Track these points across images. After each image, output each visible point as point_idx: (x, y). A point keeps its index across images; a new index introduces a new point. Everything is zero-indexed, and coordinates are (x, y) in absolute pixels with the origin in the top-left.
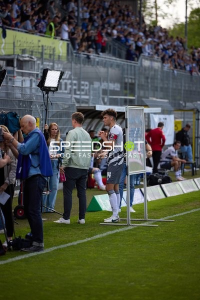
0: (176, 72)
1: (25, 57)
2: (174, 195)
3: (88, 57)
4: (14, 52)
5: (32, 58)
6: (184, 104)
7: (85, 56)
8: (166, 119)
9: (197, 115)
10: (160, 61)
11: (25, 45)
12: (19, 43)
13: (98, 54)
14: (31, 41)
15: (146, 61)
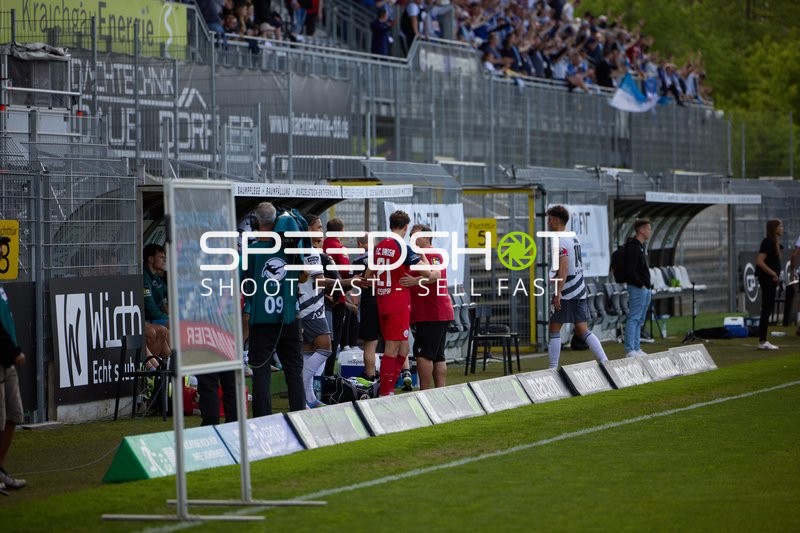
0: (522, 83)
1: (36, 50)
2: (397, 430)
3: (254, 47)
4: (13, 37)
5: (56, 53)
6: (509, 174)
7: (246, 44)
8: (436, 215)
9: (540, 202)
10: (473, 55)
11: (59, 16)
12: (40, 13)
13: (293, 39)
14: (77, 6)
15: (432, 55)
